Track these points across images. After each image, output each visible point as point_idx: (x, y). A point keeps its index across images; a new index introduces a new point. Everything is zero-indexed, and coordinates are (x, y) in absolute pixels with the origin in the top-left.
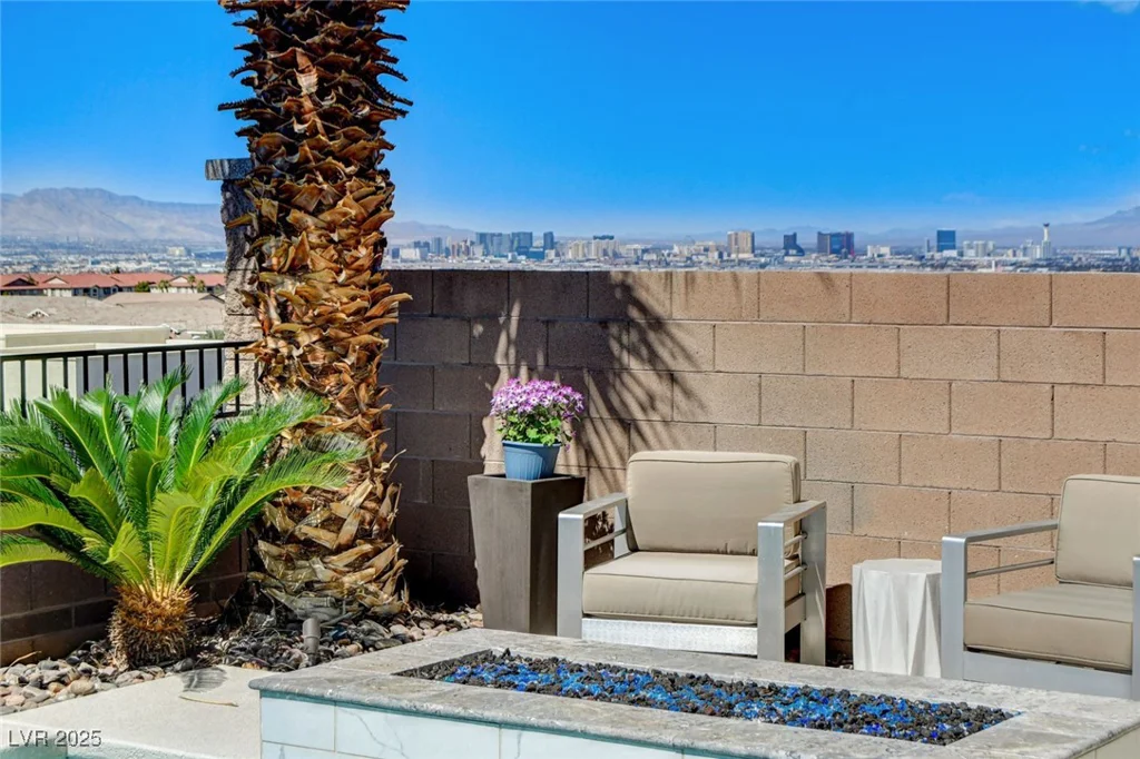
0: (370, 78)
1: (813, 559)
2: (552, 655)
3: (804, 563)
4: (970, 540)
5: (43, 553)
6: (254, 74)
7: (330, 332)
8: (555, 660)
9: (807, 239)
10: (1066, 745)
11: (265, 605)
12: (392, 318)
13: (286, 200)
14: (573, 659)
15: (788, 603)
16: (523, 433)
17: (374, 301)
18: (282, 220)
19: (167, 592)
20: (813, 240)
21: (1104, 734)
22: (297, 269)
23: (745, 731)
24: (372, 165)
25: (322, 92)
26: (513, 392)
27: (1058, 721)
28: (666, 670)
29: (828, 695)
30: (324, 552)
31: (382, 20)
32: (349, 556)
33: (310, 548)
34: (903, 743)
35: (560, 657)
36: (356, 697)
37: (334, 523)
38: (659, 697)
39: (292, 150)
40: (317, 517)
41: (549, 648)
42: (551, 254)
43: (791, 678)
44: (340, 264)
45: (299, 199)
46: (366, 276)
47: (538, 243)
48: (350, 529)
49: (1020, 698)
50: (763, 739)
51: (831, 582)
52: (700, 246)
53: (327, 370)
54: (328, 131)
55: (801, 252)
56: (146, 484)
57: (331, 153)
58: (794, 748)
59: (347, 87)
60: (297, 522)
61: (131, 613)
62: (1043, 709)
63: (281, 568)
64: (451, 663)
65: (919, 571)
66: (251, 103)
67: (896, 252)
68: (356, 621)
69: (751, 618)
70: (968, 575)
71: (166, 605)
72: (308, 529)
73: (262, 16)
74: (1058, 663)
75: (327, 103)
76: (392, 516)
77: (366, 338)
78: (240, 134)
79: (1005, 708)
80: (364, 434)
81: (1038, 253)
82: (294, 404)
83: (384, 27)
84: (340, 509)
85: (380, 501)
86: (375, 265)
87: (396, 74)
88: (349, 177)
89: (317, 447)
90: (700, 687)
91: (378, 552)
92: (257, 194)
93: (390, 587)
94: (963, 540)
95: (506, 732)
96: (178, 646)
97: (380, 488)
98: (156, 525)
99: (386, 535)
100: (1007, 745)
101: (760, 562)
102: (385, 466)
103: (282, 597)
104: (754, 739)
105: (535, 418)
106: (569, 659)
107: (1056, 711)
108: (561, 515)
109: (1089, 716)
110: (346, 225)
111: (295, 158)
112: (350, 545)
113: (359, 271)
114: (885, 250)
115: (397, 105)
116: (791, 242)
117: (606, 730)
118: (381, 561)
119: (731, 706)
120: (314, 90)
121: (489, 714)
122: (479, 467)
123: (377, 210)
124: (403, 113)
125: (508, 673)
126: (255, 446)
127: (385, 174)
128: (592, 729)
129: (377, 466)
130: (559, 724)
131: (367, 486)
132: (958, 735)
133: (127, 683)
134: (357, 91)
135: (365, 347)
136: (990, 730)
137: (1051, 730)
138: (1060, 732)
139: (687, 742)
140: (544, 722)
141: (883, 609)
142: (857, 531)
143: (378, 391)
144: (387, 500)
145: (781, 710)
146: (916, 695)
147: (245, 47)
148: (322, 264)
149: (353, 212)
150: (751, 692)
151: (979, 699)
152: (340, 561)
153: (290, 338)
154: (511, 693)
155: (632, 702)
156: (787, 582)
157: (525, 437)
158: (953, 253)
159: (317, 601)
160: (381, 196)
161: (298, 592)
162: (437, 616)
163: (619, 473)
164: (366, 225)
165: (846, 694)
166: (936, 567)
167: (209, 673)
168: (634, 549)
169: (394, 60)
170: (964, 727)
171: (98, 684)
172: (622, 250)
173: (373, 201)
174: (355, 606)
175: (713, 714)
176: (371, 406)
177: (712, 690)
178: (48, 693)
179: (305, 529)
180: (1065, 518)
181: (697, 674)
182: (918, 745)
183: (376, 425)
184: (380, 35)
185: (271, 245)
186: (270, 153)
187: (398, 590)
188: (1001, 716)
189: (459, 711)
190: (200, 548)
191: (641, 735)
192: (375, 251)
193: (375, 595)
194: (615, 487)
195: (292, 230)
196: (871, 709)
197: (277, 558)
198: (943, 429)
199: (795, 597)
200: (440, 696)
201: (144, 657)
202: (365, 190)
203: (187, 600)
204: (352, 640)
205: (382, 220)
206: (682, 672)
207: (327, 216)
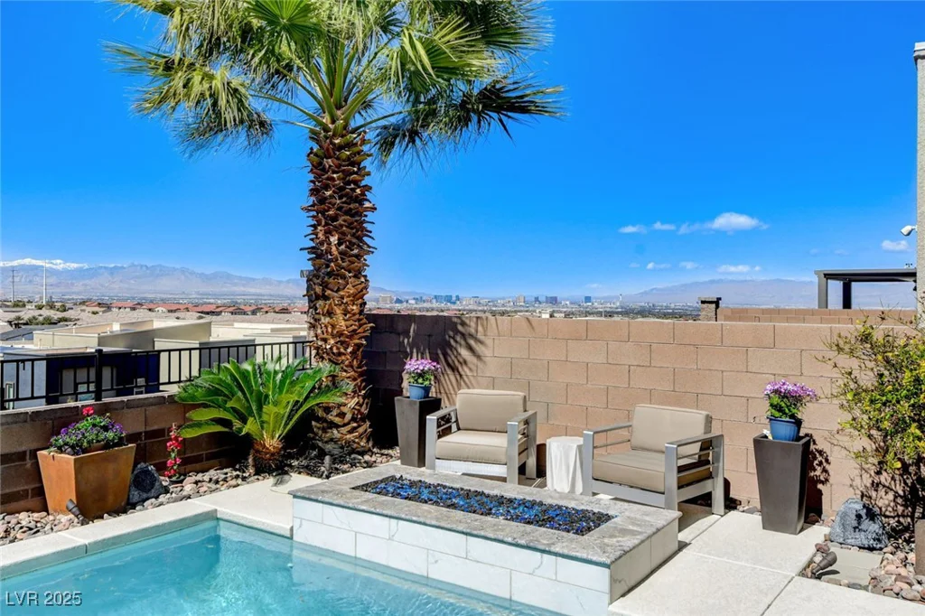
0: (360, 239)
1: (531, 434)
2: (419, 479)
3: (528, 436)
4: (595, 433)
5: (219, 428)
6: (314, 236)
7: (342, 339)
8: (420, 481)
9: (542, 299)
10: (638, 537)
11: (314, 447)
12: (367, 334)
13: (325, 286)
14: (429, 481)
15: (520, 454)
16: (416, 380)
17: (360, 326)
18: (323, 294)
19: (272, 442)
20: (544, 299)
21: (654, 530)
22: (330, 313)
23: (495, 525)
24: (360, 273)
25: (340, 244)
26: (414, 364)
27: (633, 521)
28: (466, 488)
29: (533, 503)
30: (337, 426)
31: (366, 216)
32: (348, 428)
33: (333, 425)
34: (565, 534)
35: (423, 480)
36: (331, 501)
37: (342, 415)
38: (461, 503)
39: (328, 266)
40: (335, 412)
41: (419, 475)
42: (458, 302)
43: (518, 493)
44: (345, 312)
45: (330, 286)
46: (357, 316)
47: (454, 299)
48: (349, 416)
49: (616, 507)
50: (502, 530)
51: (538, 443)
52: (507, 300)
53: (340, 354)
54: (342, 259)
55: (540, 303)
56: (262, 400)
57: (343, 268)
58: (515, 536)
59: (350, 242)
60: (327, 414)
61: (257, 451)
62: (627, 514)
63: (320, 432)
64: (376, 482)
65: (574, 442)
66: (313, 248)
67: (571, 303)
68: (350, 454)
69: (504, 462)
70: (594, 447)
71: (271, 448)
72: (332, 417)
73: (318, 214)
74: (632, 487)
75: (343, 247)
76: (366, 412)
77: (357, 341)
78: (308, 260)
79: (610, 513)
80: (355, 379)
81: (618, 304)
82: (326, 367)
83: (366, 219)
84: (344, 409)
85: (361, 406)
86: (361, 312)
87: (370, 237)
88: (350, 277)
89: (335, 385)
90: (478, 498)
91: (359, 426)
92: (315, 284)
93: (364, 440)
94: (592, 433)
95: (392, 520)
96: (276, 465)
97: (361, 401)
98: (265, 418)
99: (363, 420)
100: (612, 536)
101: (508, 436)
102: (363, 392)
103: (320, 444)
104: (498, 530)
105: (422, 375)
106: (426, 481)
107: (632, 515)
108: (428, 417)
109: (647, 518)
110: (349, 296)
111: (329, 269)
112: (348, 423)
113: (354, 315)
114: (568, 303)
115: (371, 249)
116: (537, 299)
117: (434, 523)
118: (361, 430)
119: (491, 509)
120: (336, 242)
121: (385, 512)
122: (400, 392)
123: (362, 291)
124: (373, 252)
125: (399, 488)
126: (309, 385)
127: (365, 276)
128: (428, 522)
129: (360, 391)
130: (414, 518)
131: (356, 400)
132: (589, 529)
133: (253, 482)
134: (354, 244)
135: (356, 345)
136: (603, 526)
137: (631, 527)
138: (635, 528)
139: (468, 531)
140: (407, 517)
141: (559, 458)
142: (551, 422)
143: (361, 362)
144: (365, 405)
145: (512, 511)
146: (572, 504)
147: (311, 226)
148: (338, 312)
149: (351, 292)
150: (501, 501)
151: (599, 508)
152: (344, 430)
153: (325, 340)
154: (398, 500)
155: (448, 507)
156: (519, 446)
157: (417, 383)
158: (590, 304)
159: (335, 446)
160: (363, 285)
161: (326, 442)
162: (383, 451)
163: (454, 396)
164: (357, 296)
165: (541, 504)
166: (580, 441)
167: (286, 477)
168: (459, 429)
169: (371, 232)
170: (591, 524)
171: (239, 481)
172: (481, 302)
173: (360, 287)
174: (349, 448)
175: (482, 514)
176: (358, 368)
177: (485, 500)
178: (218, 486)
179: (330, 417)
180: (635, 423)
181: (479, 490)
182: (571, 535)
183: (359, 376)
184: (364, 222)
185: (320, 303)
186: (320, 268)
187: (368, 442)
188: (608, 518)
189: (372, 510)
190: (286, 424)
191: (449, 526)
192: (361, 306)
193: (358, 443)
194: (452, 402)
195: (326, 298)
196: (552, 513)
197: (319, 428)
198: (585, 382)
199: (523, 451)
200: (366, 501)
201: (261, 470)
202: (357, 283)
203: (280, 446)
204: (347, 463)
205: (364, 295)
206: (473, 489)
207: (342, 293)
